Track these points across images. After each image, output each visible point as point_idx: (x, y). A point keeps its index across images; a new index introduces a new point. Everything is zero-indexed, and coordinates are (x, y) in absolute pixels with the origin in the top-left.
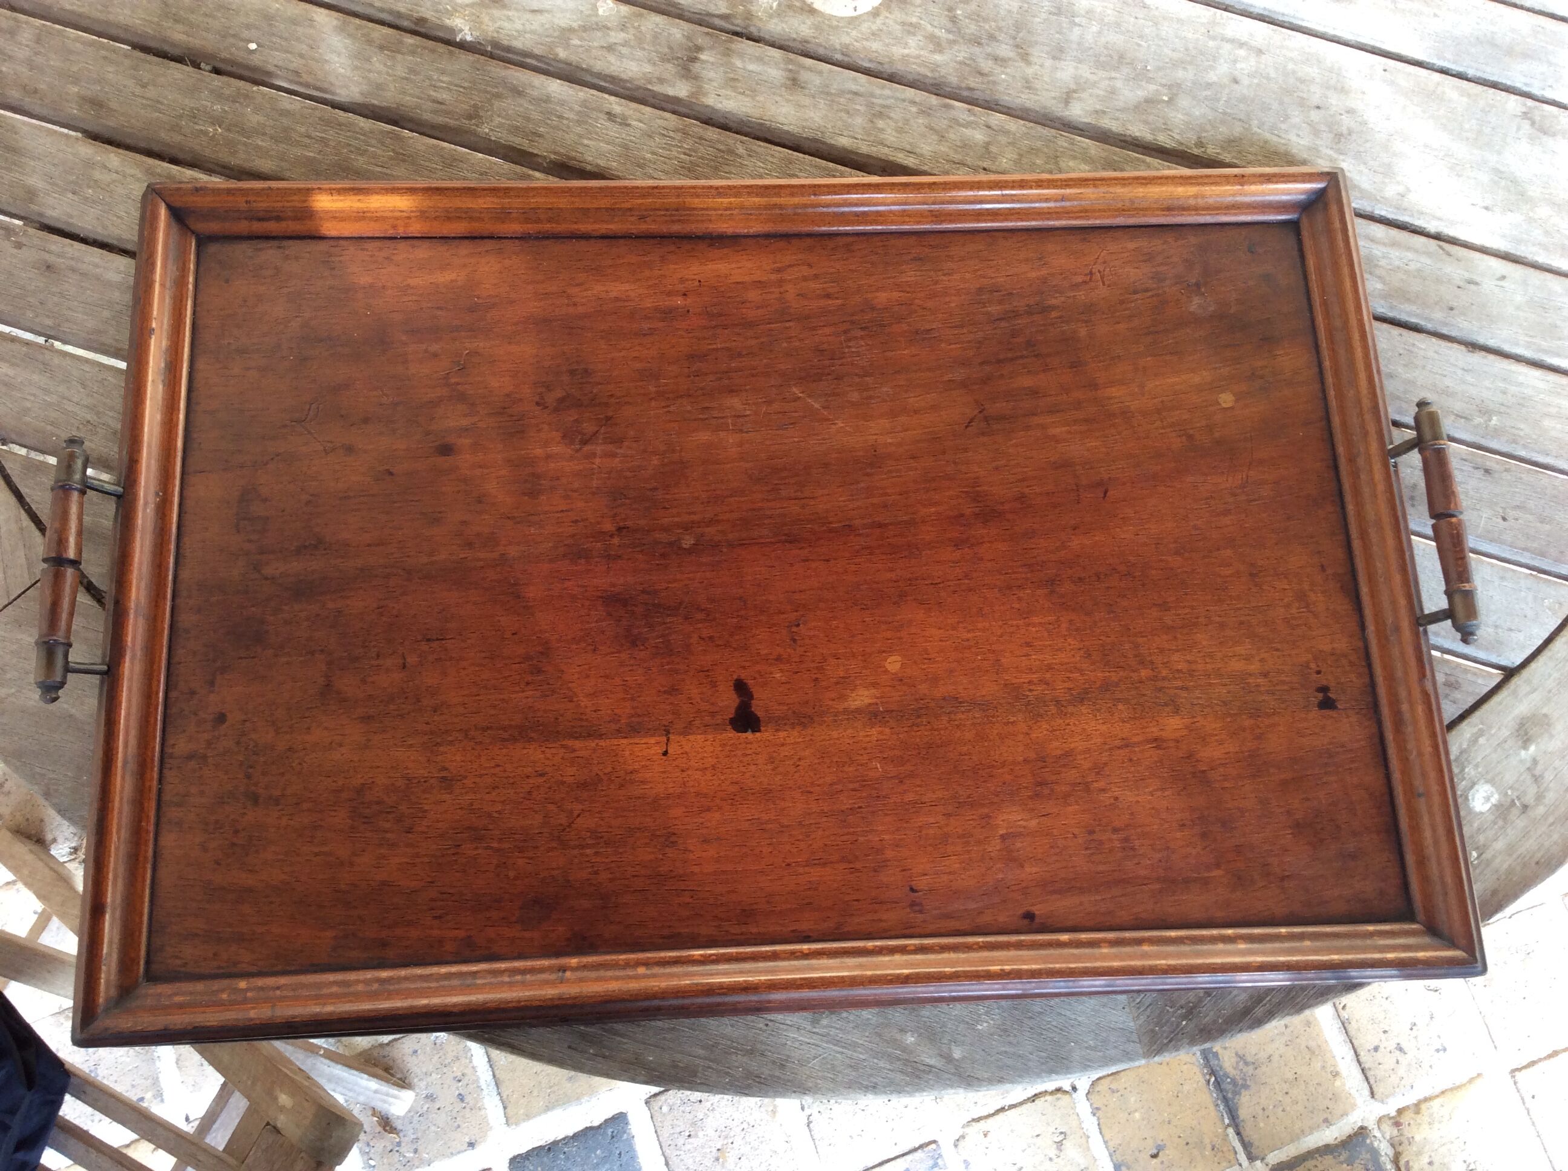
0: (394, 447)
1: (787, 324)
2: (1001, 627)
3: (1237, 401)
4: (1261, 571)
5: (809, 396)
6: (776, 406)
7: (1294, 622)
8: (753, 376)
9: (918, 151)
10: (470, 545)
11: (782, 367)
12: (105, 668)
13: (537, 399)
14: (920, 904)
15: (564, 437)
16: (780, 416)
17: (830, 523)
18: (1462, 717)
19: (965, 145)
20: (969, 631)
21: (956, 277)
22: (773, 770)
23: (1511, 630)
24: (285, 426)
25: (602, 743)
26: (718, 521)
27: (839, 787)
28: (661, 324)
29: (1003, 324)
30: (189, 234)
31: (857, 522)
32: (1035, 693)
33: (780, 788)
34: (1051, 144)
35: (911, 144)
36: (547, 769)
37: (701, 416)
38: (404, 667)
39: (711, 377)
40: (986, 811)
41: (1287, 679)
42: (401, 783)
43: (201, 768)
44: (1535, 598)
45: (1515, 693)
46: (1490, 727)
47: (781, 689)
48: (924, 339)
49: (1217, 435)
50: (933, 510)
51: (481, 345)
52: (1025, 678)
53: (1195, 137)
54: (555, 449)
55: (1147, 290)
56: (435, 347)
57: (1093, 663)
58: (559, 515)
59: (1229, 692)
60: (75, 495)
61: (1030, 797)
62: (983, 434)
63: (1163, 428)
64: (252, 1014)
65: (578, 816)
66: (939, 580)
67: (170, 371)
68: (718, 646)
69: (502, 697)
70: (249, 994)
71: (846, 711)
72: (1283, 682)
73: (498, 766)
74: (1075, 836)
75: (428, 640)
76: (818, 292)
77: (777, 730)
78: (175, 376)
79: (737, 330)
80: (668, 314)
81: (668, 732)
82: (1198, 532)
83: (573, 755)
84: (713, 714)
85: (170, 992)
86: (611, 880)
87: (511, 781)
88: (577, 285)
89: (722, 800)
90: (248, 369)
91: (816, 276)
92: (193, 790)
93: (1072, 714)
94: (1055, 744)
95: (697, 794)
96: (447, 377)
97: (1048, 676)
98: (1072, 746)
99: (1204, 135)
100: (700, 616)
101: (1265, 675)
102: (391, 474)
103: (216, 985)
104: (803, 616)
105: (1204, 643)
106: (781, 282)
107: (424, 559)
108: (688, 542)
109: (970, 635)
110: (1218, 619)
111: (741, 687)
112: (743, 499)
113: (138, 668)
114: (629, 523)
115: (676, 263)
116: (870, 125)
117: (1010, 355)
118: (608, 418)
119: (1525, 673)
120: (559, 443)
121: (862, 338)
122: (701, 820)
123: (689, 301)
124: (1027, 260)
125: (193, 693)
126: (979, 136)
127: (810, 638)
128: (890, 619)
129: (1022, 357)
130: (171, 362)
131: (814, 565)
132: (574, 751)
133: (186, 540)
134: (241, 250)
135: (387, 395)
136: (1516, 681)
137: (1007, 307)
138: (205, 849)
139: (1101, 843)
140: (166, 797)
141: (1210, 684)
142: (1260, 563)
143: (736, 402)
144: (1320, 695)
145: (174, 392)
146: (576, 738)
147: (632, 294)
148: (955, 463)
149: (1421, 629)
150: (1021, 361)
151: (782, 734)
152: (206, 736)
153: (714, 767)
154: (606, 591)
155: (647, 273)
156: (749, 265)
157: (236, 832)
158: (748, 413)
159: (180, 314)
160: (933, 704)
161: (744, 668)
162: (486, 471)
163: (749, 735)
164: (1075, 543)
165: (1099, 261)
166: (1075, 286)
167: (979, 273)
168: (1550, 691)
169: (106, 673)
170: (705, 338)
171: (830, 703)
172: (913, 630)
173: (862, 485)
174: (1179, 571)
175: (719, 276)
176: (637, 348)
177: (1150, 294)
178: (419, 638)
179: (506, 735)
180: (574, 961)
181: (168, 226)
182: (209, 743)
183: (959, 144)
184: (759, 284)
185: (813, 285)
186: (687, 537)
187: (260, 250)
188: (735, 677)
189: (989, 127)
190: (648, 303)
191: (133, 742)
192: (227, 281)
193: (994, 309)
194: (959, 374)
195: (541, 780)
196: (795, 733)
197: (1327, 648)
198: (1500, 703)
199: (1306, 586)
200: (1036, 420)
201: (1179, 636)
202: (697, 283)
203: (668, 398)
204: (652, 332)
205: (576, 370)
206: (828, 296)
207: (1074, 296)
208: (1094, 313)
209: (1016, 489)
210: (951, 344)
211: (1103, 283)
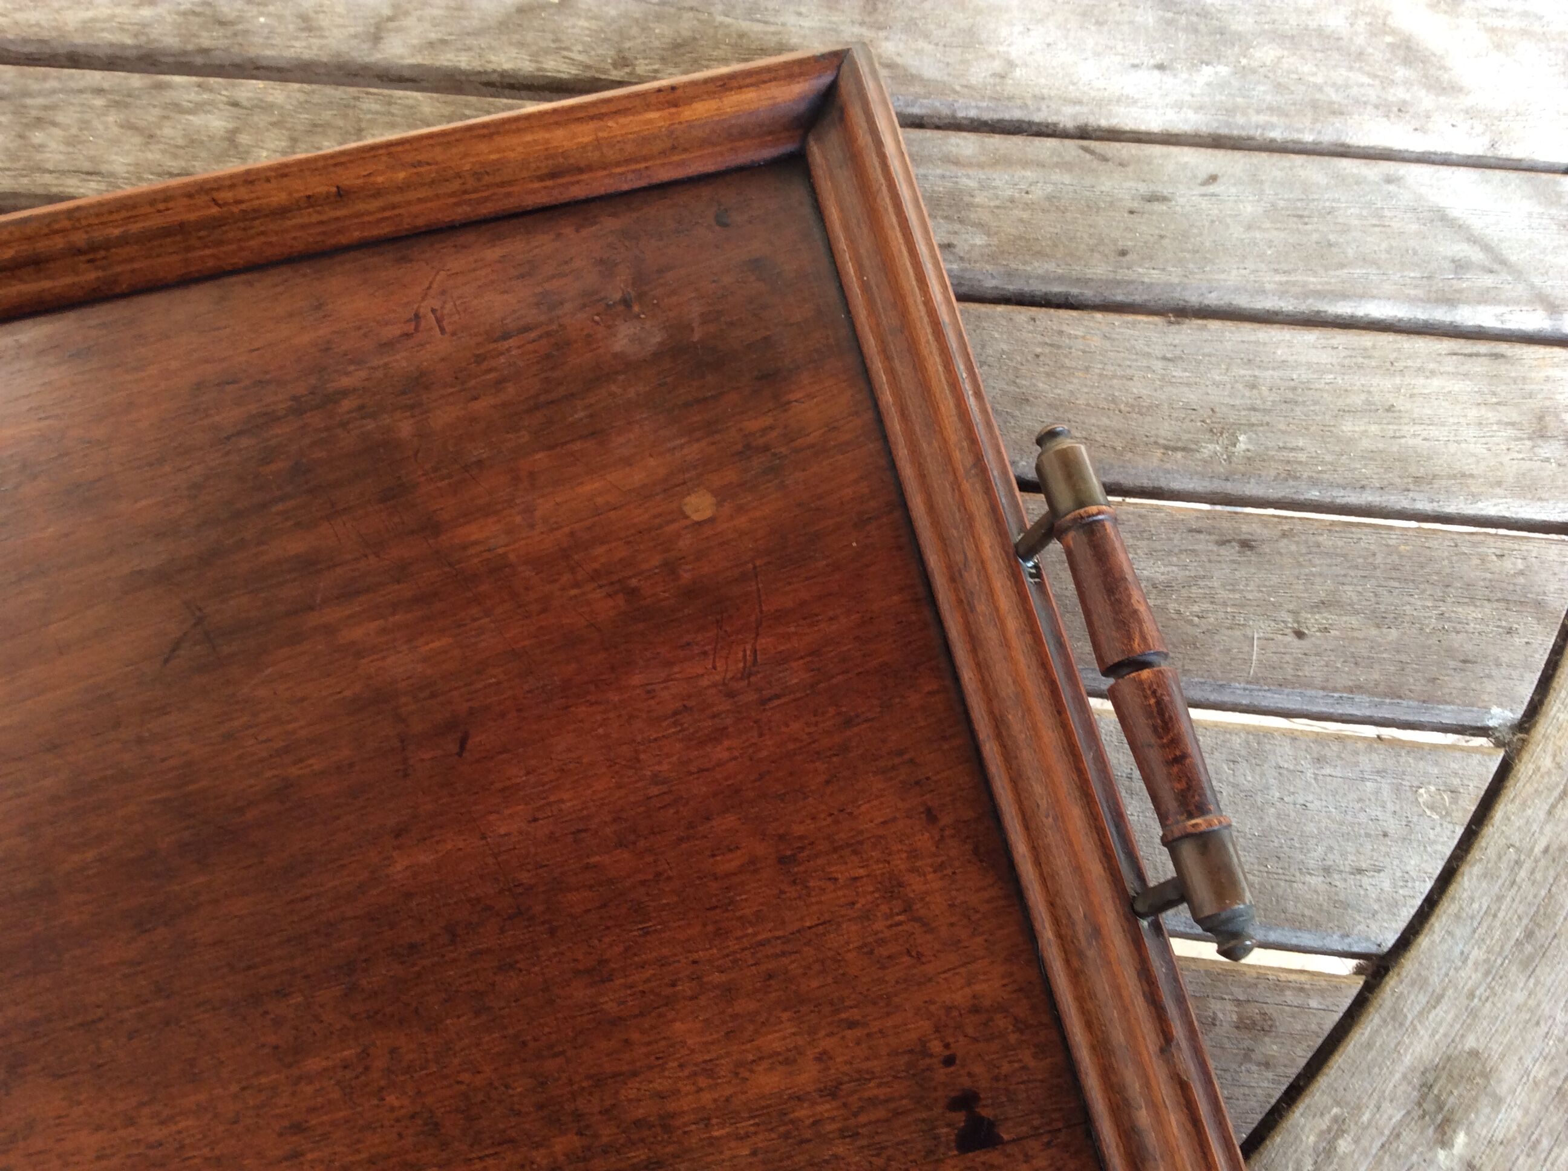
2: (235, 1097)
3: (719, 504)
4: (802, 849)
7: (884, 951)
9: (104, 168)
18: (1294, 1092)
19: (193, 142)
20: (164, 1121)
23: (1360, 871)
29: (245, 442)
34: (350, 112)
35: (92, 159)
41: (882, 1092)
44: (1397, 789)
45: (1396, 1016)
46: (1358, 1108)
49: (686, 576)
50: (90, 855)
53: (612, 53)
55: (527, 329)
57: (444, 1145)
59: (754, 1153)
62: (202, 669)
63: (576, 585)
66: (100, 1012)
72: (873, 1102)
82: (664, 788)
99: (627, 45)
101: (832, 1092)
105: (690, 1042)
109: (159, 1133)
110: (717, 978)
116: (19, 142)
117: (259, 498)
119: (1410, 964)
124: (291, 315)
126: (217, 123)
129: (282, 499)
136: (1392, 985)
137: (253, 408)
141: (712, 1142)
142: (798, 830)
144: (960, 1118)
148: (140, 742)
149: (1144, 924)
150: (281, 507)
164: (400, 866)
165: (432, 292)
166: (388, 346)
167: (197, 355)
168: (1471, 995)
174: (628, 883)
177: (533, 335)
183: (180, 142)
189: (235, 104)
193: (226, 417)
194: (154, 556)
197: (960, 997)
198: (1369, 1046)
199: (900, 863)
201: (635, 1036)
207: (386, 364)
208: (427, 388)
209: (269, 774)
210: (136, 502)
211: (442, 330)
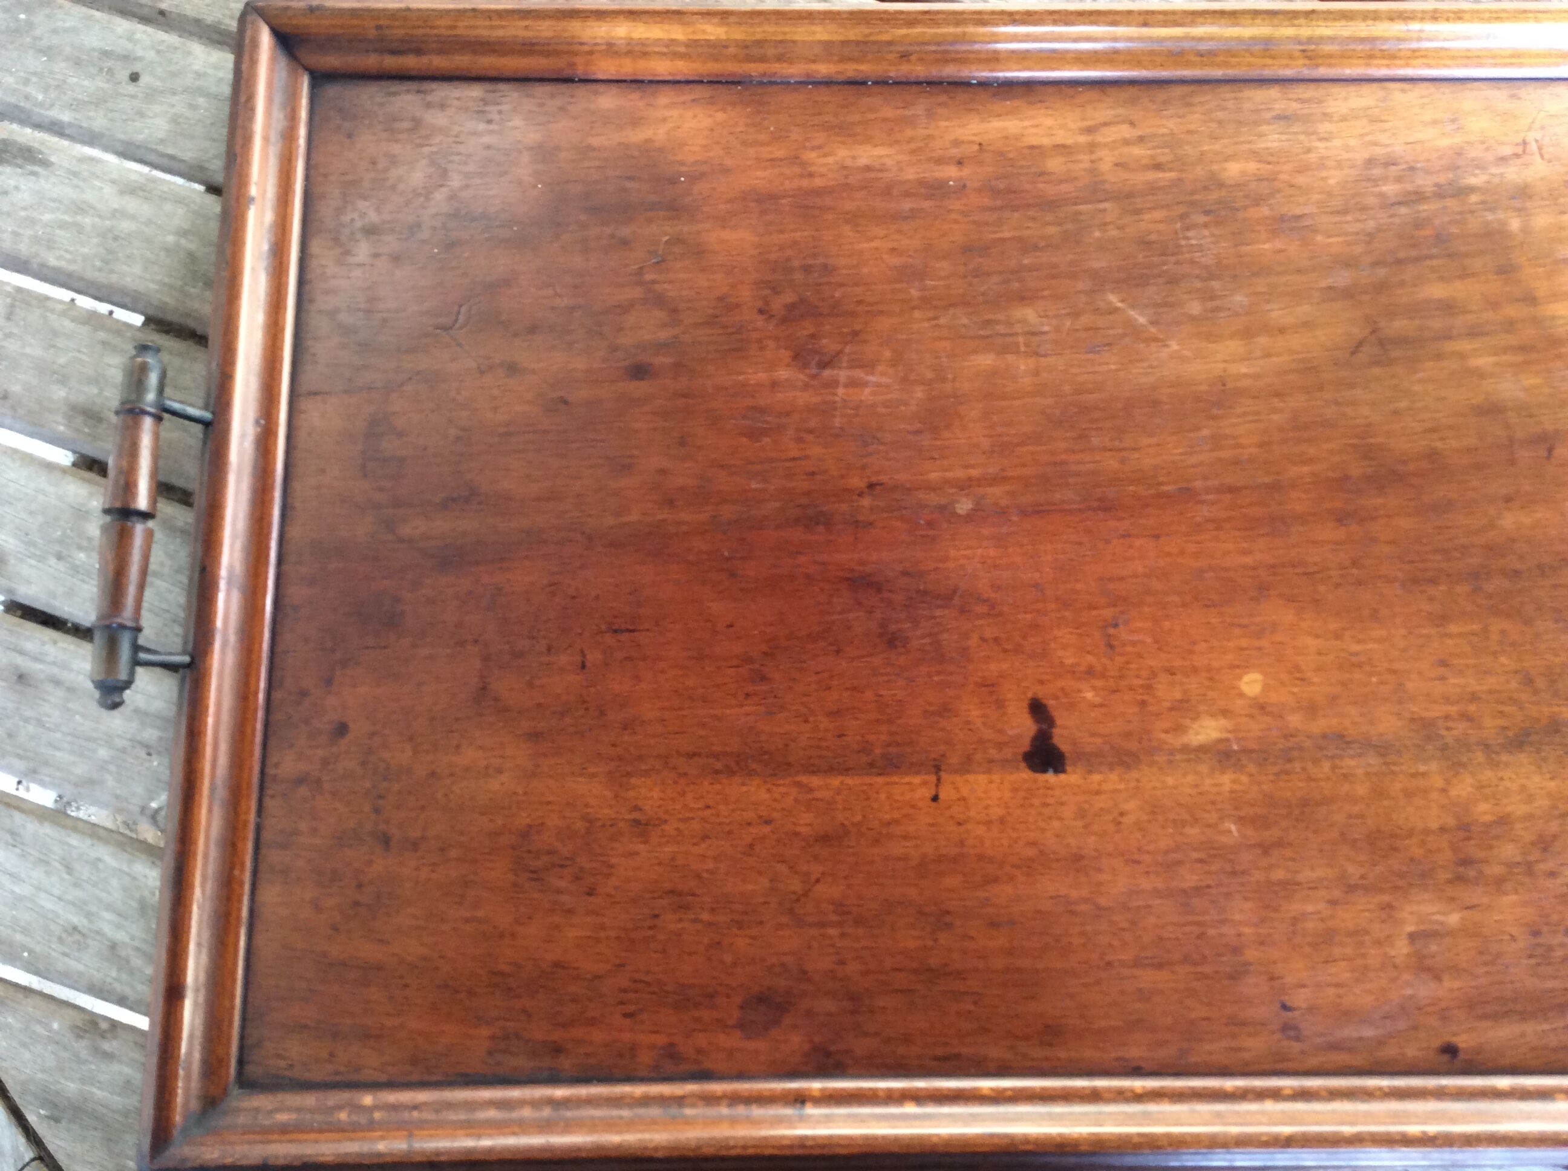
0: (571, 366)
1: (1100, 206)
2: (1405, 637)
5: (1133, 307)
6: (1085, 320)
8: (1053, 277)
10: (670, 503)
11: (1096, 265)
12: (186, 659)
13: (759, 304)
14: (1295, 1028)
15: (796, 357)
16: (1091, 333)
17: (1162, 484)
20: (1359, 642)
21: (1337, 143)
22: (1085, 827)
24: (427, 335)
25: (849, 781)
26: (1005, 479)
27: (1177, 856)
28: (926, 204)
29: (1403, 210)
30: (301, 71)
31: (1198, 484)
32: (1455, 732)
33: (1094, 854)
36: (775, 815)
37: (982, 333)
38: (583, 666)
39: (996, 279)
40: (1386, 898)
42: (579, 825)
43: (314, 797)
47: (1093, 715)
48: (1292, 229)
50: (1306, 469)
51: (686, 229)
52: (1436, 711)
54: (783, 374)
56: (625, 231)
57: (1536, 693)
58: (788, 464)
60: (148, 423)
61: (1450, 882)
62: (1377, 363)
64: (381, 1147)
65: (818, 881)
66: (1316, 568)
67: (274, 256)
68: (1005, 651)
69: (712, 712)
70: (377, 1115)
71: (1186, 749)
73: (708, 807)
74: (1513, 938)
75: (615, 631)
76: (1144, 162)
77: (1090, 772)
78: (281, 263)
79: (1031, 213)
80: (936, 190)
81: (938, 769)
83: (809, 796)
84: (1000, 746)
85: (270, 1107)
86: (866, 973)
87: (727, 828)
88: (813, 148)
89: (1013, 866)
90: (376, 256)
91: (1141, 139)
92: (303, 826)
93: (1507, 765)
94: (1483, 807)
95: (981, 857)
96: (640, 272)
97: (1472, 708)
98: (1509, 809)
100: (981, 609)
102: (565, 402)
103: (334, 1098)
104: (1122, 612)
106: (1092, 147)
107: (609, 520)
108: (964, 506)
109: (1356, 648)
111: (1038, 709)
112: (1039, 448)
113: (231, 658)
114: (883, 478)
115: (948, 119)
117: (1414, 253)
118: (855, 333)
120: (788, 365)
121: (1206, 225)
122: (987, 894)
123: (966, 172)
124: (1435, 122)
125: (304, 693)
127: (1134, 644)
128: (1244, 621)
129: (1430, 257)
130: (276, 242)
131: (1138, 543)
132: (811, 790)
133: (297, 486)
134: (369, 96)
135: (560, 296)
137: (1409, 187)
138: (318, 908)
139: (1550, 948)
140: (267, 835)
143: (1029, 314)
145: (280, 285)
146: (814, 773)
147: (889, 162)
148: (1337, 403)
150: (1429, 262)
151: (1096, 777)
152: (320, 753)
153: (1002, 821)
154: (852, 570)
155: (909, 132)
156: (1049, 122)
157: (360, 886)
158: (1046, 328)
159: (289, 179)
160: (1308, 744)
161: (1041, 682)
162: (691, 402)
163: (1050, 777)
164: (1509, 521)
165: (1536, 126)
166: (1503, 160)
167: (1368, 138)
169: (188, 666)
170: (987, 224)
171: (1163, 736)
172: (1279, 638)
173: (1206, 432)
175: (1006, 138)
176: (895, 237)
178: (603, 627)
179: (719, 766)
180: (816, 1085)
181: (273, 60)
182: (325, 762)
184: (1061, 149)
185: (1137, 151)
186: (964, 500)
187: (395, 94)
188: (1030, 695)
190: (910, 174)
191: (223, 760)
192: (350, 136)
193: (1390, 189)
194: (1342, 278)
195: (767, 829)
196: (1114, 776)
200: (1449, 346)
202: (976, 147)
203: (935, 307)
204: (914, 214)
205: (811, 266)
206: (1158, 167)
207: (1502, 174)
208: (1530, 197)
209: (1424, 443)
210: (1330, 237)
211: (1542, 156)
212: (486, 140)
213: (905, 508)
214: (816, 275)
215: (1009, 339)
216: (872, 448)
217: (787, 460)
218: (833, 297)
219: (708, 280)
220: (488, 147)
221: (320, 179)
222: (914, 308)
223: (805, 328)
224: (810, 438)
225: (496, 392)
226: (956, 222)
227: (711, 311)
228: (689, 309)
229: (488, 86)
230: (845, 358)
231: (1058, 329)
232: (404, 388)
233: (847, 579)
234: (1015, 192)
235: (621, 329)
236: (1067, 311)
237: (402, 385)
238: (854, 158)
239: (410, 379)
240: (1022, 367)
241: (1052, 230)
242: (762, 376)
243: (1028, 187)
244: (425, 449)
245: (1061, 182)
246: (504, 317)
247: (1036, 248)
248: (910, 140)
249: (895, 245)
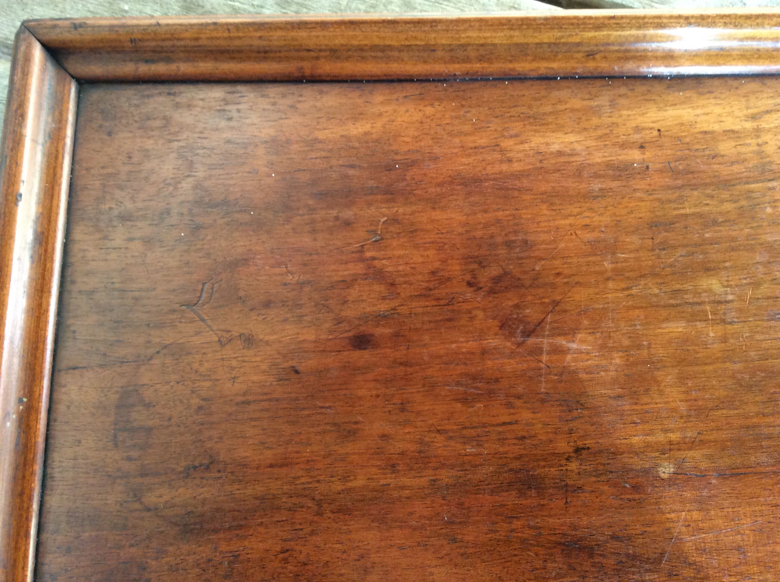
0: (301, 338)
1: (770, 185)
6: (764, 289)
8: (733, 249)
10: (393, 467)
13: (468, 277)
15: (501, 327)
16: (771, 301)
24: (174, 311)
26: (703, 443)
28: (615, 184)
30: (69, 78)
37: (672, 302)
39: (682, 251)
51: (401, 210)
54: (493, 342)
56: (348, 214)
58: (500, 429)
67: (41, 244)
78: (46, 251)
79: (709, 191)
80: (622, 171)
88: (511, 137)
90: (130, 240)
96: (361, 250)
102: (297, 372)
106: (758, 132)
107: (338, 486)
108: (666, 470)
112: (732, 412)
114: (588, 442)
115: (628, 109)
118: (556, 303)
120: (496, 334)
123: (648, 155)
130: (43, 233)
134: (126, 98)
135: (292, 273)
143: (714, 284)
145: (44, 269)
147: (578, 147)
154: (565, 535)
155: (595, 121)
156: (718, 110)
158: (730, 297)
159: (55, 174)
162: (409, 370)
170: (670, 201)
175: (682, 124)
176: (587, 214)
181: (43, 70)
186: (666, 463)
187: (148, 96)
190: (598, 158)
192: (110, 134)
202: (656, 133)
203: (628, 278)
204: (603, 193)
205: (514, 242)
212: (228, 135)
213: (611, 472)
214: (518, 250)
215: (698, 308)
216: (575, 413)
217: (498, 425)
218: (533, 270)
219: (422, 256)
220: (229, 142)
221: (84, 172)
222: (608, 279)
223: (508, 299)
224: (518, 403)
225: (234, 363)
226: (641, 200)
227: (425, 285)
228: (405, 283)
229: (228, 88)
230: (548, 327)
231: (741, 298)
232: (152, 362)
233: (560, 544)
234: (693, 172)
235: (345, 302)
236: (748, 281)
237: (151, 358)
238: (547, 144)
239: (158, 352)
240: (712, 334)
241: (728, 206)
242: (472, 345)
243: (703, 167)
244: (170, 419)
245: (732, 163)
246: (242, 294)
247: (715, 223)
248: (597, 127)
249: (587, 221)
